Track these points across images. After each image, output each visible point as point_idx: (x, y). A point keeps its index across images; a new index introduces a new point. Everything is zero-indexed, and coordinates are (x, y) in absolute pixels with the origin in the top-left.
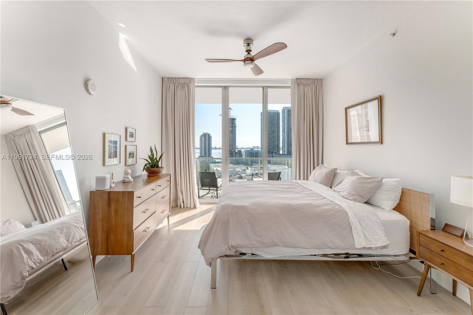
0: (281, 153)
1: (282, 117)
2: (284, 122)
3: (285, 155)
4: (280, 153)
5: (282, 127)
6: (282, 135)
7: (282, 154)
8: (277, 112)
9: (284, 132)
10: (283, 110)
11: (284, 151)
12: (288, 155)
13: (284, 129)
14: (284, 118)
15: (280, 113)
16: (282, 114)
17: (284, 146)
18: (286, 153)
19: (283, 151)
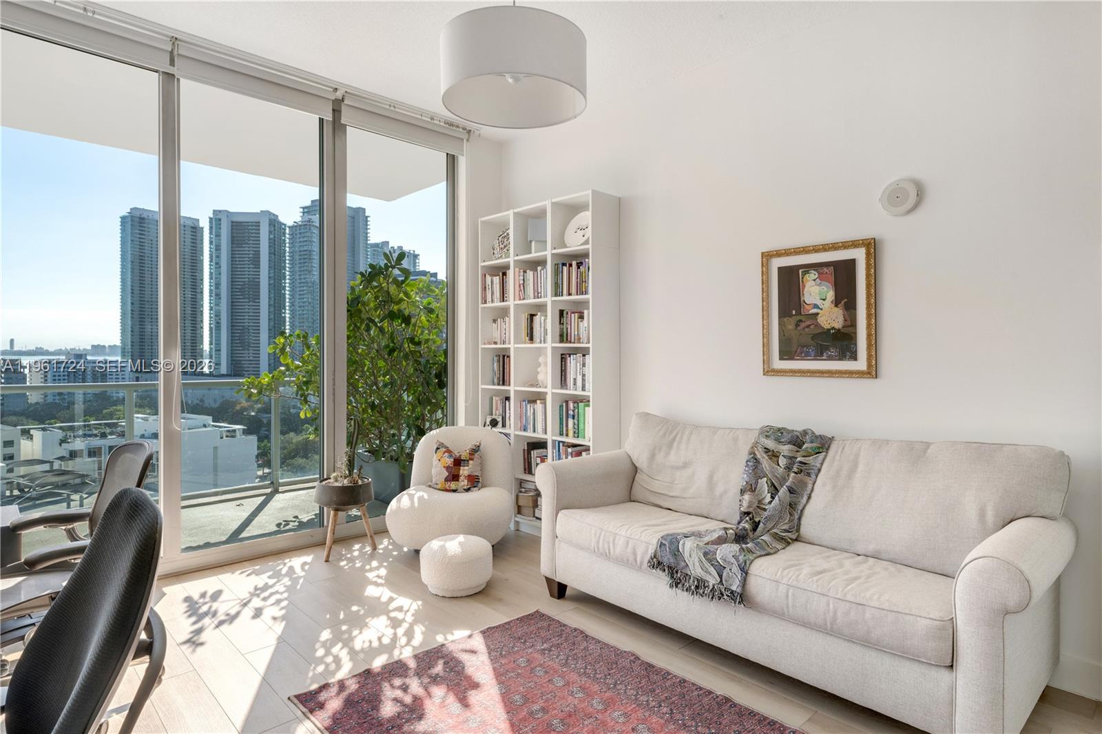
1: (211, 243)
2: (217, 263)
3: (223, 375)
5: (211, 278)
6: (211, 309)
7: (211, 375)
8: (190, 223)
9: (216, 295)
10: (215, 222)
11: (218, 364)
12: (231, 375)
13: (218, 286)
14: (218, 248)
15: (202, 228)
16: (211, 233)
17: (218, 344)
18: (223, 370)
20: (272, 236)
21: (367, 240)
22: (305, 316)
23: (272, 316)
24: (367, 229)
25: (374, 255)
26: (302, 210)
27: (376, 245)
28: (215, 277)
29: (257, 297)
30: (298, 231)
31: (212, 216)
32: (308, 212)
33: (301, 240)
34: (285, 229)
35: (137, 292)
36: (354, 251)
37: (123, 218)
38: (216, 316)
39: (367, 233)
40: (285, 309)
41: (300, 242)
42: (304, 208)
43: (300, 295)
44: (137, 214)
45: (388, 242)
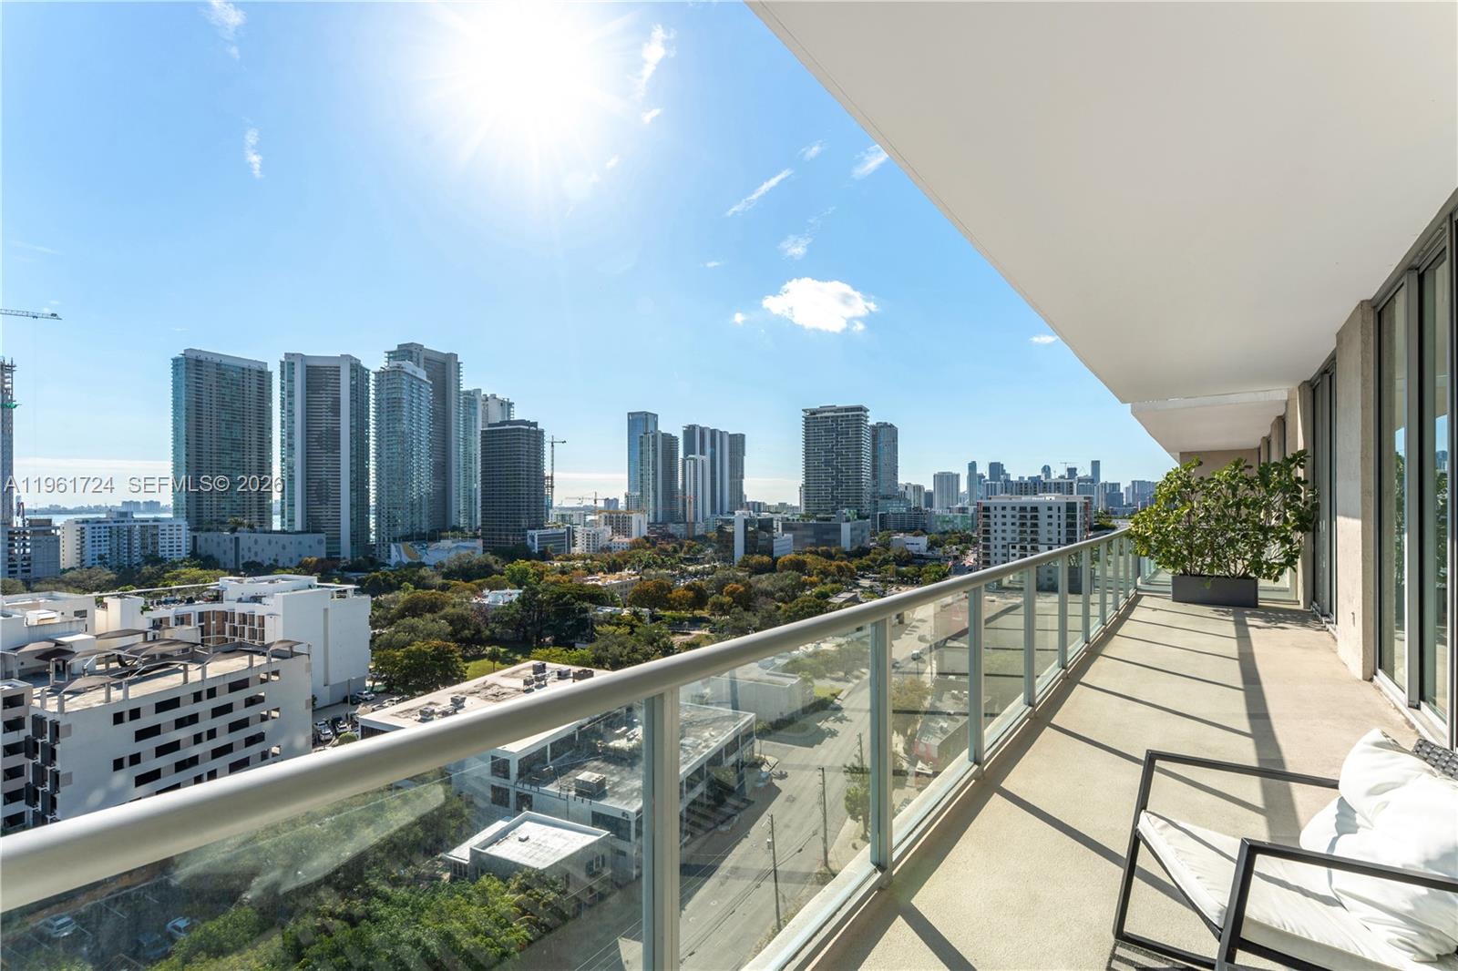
0: (277, 526)
1: (282, 389)
2: (289, 411)
3: (298, 533)
4: (271, 526)
5: (283, 427)
6: (283, 460)
7: (283, 532)
8: (256, 367)
9: (288, 446)
10: (288, 365)
11: (291, 520)
12: (308, 532)
13: (290, 435)
14: (291, 394)
15: (271, 373)
16: (282, 378)
17: (292, 498)
18: (298, 526)
19: (286, 520)
20: (354, 383)
21: (459, 388)
22: (394, 468)
23: (354, 468)
24: (459, 376)
25: (465, 403)
26: (387, 355)
27: (468, 393)
28: (288, 425)
29: (337, 446)
30: (386, 378)
31: (283, 359)
32: (394, 358)
33: (389, 386)
34: (368, 375)
35: (193, 442)
36: (445, 399)
37: (176, 361)
38: (289, 468)
39: (459, 380)
40: (369, 460)
41: (388, 389)
42: (389, 353)
43: (388, 445)
44: (194, 355)
45: (480, 390)
